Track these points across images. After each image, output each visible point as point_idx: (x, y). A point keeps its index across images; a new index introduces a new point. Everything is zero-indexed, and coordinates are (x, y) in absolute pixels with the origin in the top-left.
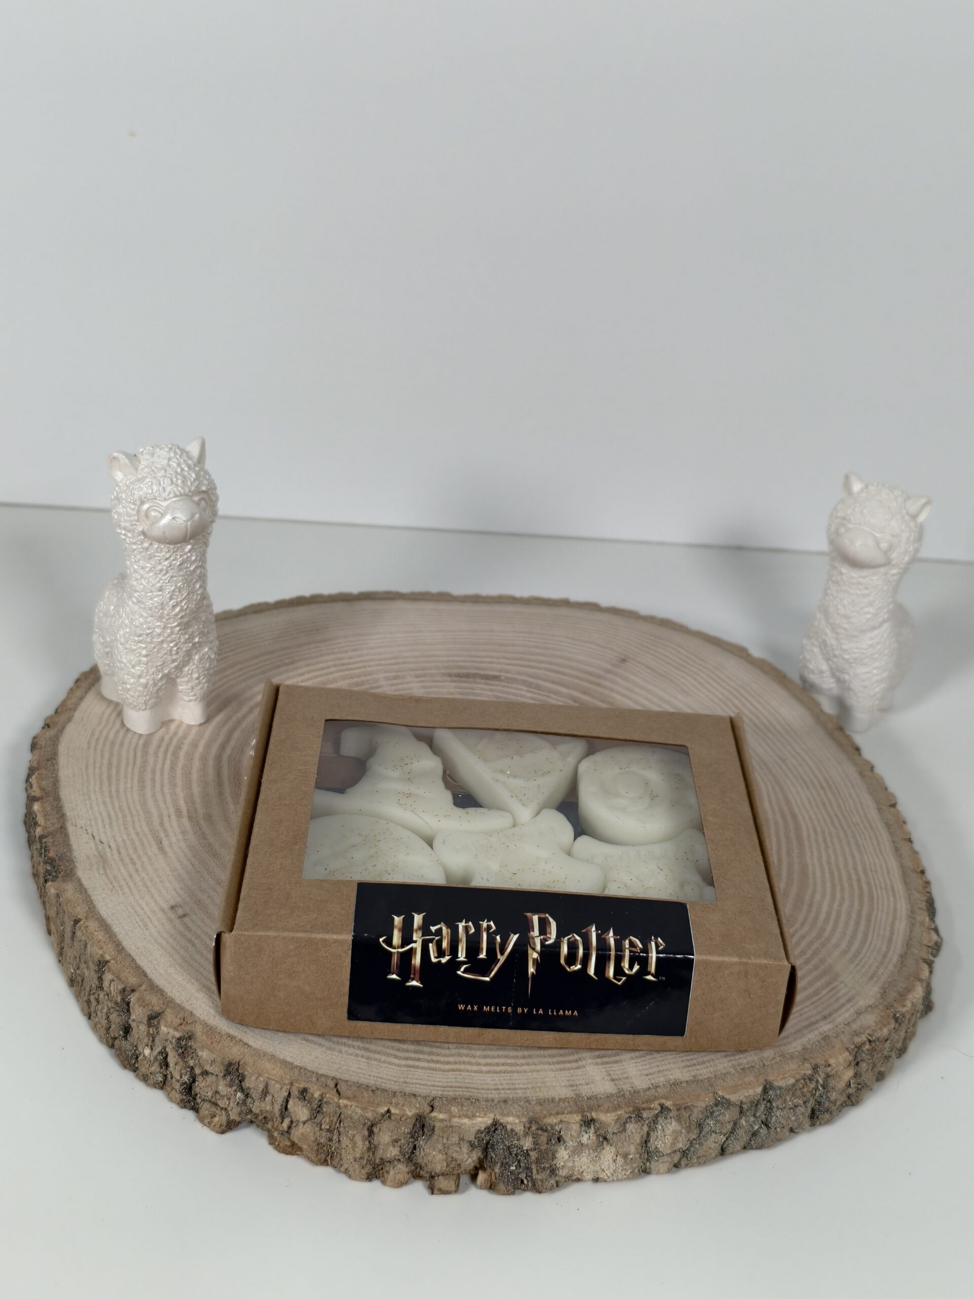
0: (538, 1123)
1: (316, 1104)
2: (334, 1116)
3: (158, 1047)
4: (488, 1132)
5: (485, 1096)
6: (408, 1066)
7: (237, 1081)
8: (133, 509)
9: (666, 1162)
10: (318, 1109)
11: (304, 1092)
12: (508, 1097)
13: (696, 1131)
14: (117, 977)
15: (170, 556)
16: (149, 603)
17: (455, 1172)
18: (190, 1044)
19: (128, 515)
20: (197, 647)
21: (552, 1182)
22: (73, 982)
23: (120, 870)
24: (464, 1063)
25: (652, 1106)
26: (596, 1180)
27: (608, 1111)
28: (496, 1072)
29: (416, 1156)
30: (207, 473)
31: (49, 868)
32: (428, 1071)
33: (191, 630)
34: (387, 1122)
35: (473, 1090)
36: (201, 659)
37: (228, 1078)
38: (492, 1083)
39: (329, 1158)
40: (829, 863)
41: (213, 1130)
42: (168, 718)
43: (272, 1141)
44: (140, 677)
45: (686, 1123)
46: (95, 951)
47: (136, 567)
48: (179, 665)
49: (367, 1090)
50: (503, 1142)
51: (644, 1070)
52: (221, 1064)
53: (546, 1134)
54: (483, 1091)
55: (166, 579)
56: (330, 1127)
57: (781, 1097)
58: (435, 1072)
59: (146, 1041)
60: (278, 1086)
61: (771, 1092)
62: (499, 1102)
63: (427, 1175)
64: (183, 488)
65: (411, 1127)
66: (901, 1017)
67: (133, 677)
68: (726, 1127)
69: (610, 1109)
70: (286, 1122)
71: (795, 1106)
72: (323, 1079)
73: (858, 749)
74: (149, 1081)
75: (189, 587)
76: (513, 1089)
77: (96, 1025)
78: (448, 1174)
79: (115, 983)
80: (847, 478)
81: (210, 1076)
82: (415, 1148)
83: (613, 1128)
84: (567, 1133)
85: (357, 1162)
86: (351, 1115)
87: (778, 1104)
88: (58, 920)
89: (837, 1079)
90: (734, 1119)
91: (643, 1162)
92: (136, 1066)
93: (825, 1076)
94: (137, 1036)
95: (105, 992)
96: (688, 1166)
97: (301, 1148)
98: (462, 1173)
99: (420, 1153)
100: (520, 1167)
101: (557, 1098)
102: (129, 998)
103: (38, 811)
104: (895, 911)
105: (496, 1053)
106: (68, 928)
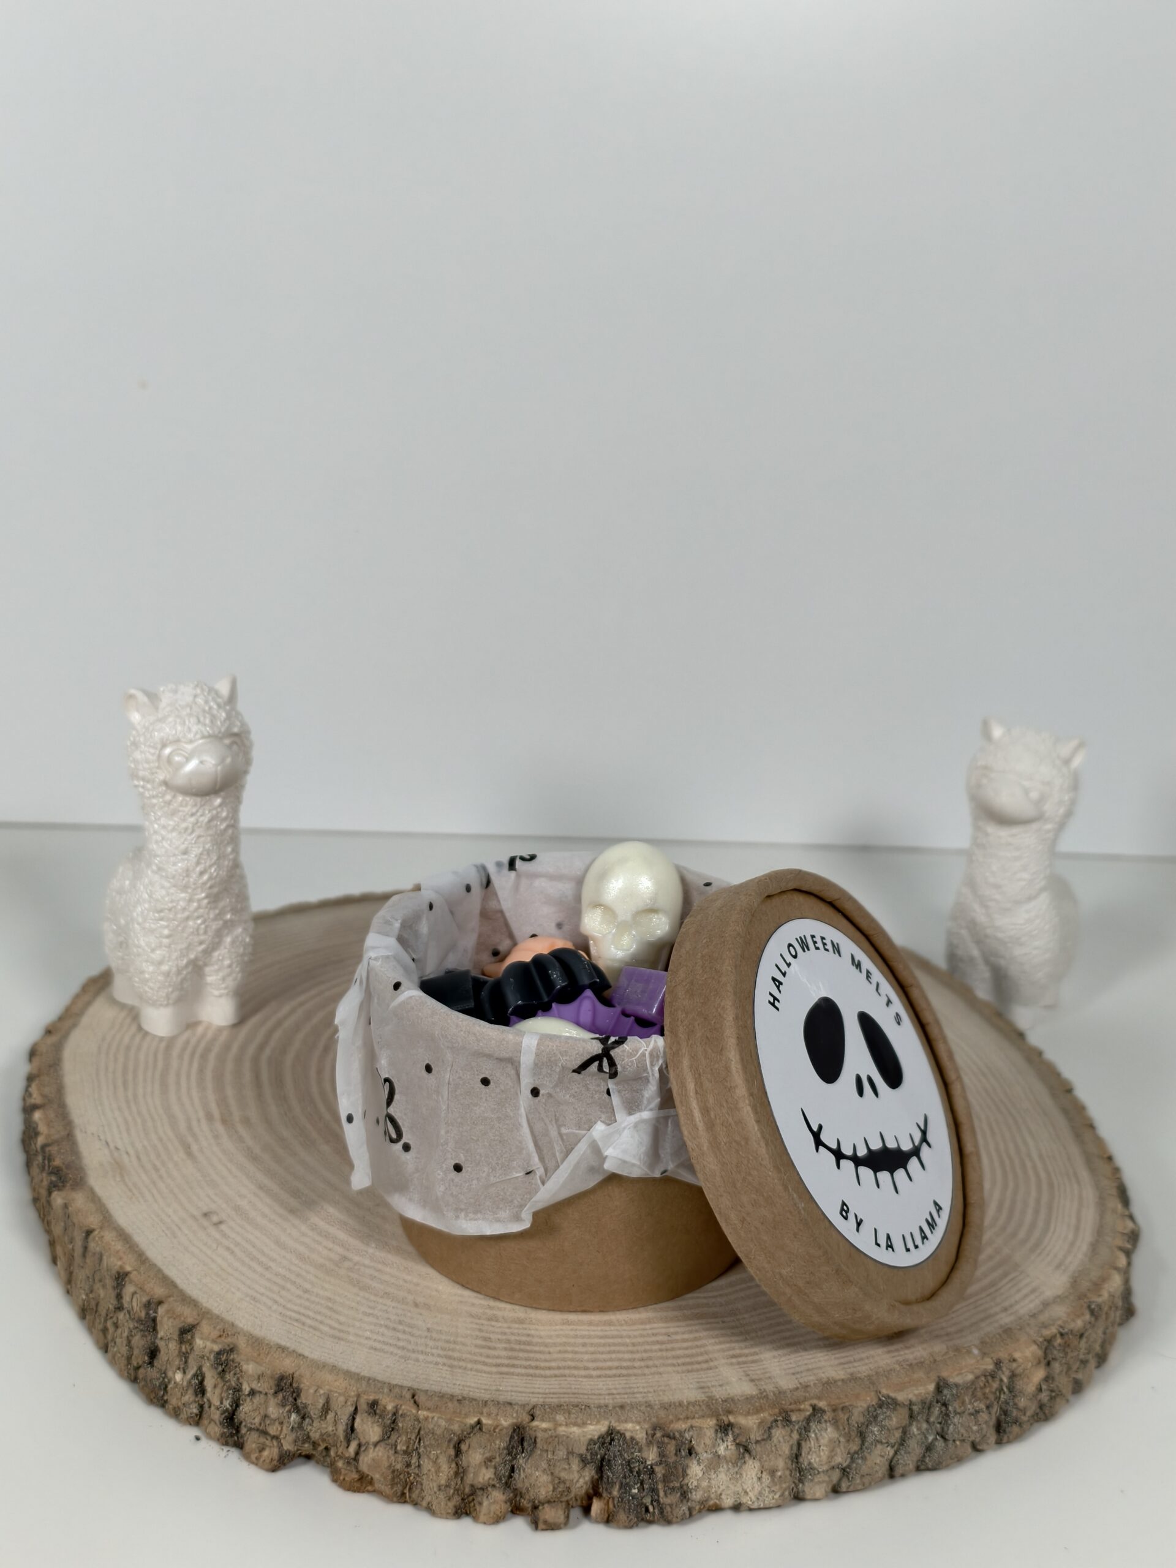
0: (664, 1430)
1: (389, 1419)
2: (411, 1432)
3: (193, 1368)
4: (603, 1444)
5: (596, 1402)
6: (501, 1373)
7: (291, 1399)
8: (153, 754)
9: (823, 1482)
10: (392, 1426)
11: (373, 1405)
12: (626, 1402)
13: (858, 1441)
14: (141, 1288)
15: (197, 811)
16: (171, 869)
17: (564, 1499)
18: (232, 1357)
19: (147, 761)
20: (228, 925)
21: (684, 1508)
22: (86, 1312)
23: (140, 1177)
24: (569, 1368)
25: (802, 1407)
26: (737, 1508)
27: (748, 1414)
28: (610, 1377)
29: (515, 1479)
30: (238, 714)
31: (54, 1178)
32: (525, 1378)
33: (221, 904)
34: (478, 1435)
35: (581, 1396)
36: (233, 942)
37: (280, 1395)
38: (604, 1388)
39: (406, 1491)
41: (262, 1468)
43: (336, 1478)
44: (160, 963)
45: (844, 1429)
46: (113, 1263)
47: (156, 826)
48: (208, 948)
49: (451, 1400)
50: (621, 1455)
51: (789, 1368)
52: (272, 1378)
53: (673, 1442)
54: (594, 1397)
55: (192, 839)
56: (408, 1447)
57: (958, 1397)
58: (534, 1378)
59: (177, 1362)
60: (342, 1399)
61: (945, 1392)
62: (614, 1407)
63: (529, 1505)
65: (508, 1439)
66: (1096, 1310)
67: (152, 963)
68: (894, 1435)
69: (751, 1411)
70: (354, 1445)
71: (976, 1411)
72: (397, 1390)
74: (182, 1416)
76: (630, 1393)
77: (114, 1357)
78: (554, 1502)
79: (138, 1295)
81: (258, 1395)
82: (512, 1470)
83: (755, 1435)
84: (700, 1441)
85: (442, 1493)
86: (433, 1429)
87: (955, 1408)
88: (66, 1239)
89: (1025, 1380)
90: (903, 1425)
91: (794, 1482)
92: (165, 1398)
93: (1010, 1374)
94: (166, 1359)
95: (126, 1311)
96: (850, 1490)
97: (372, 1478)
98: (571, 1499)
99: (520, 1475)
100: (644, 1490)
101: (685, 1401)
102: (156, 1312)
103: (40, 1119)
104: (1081, 1197)
105: (608, 1356)
106: (79, 1243)
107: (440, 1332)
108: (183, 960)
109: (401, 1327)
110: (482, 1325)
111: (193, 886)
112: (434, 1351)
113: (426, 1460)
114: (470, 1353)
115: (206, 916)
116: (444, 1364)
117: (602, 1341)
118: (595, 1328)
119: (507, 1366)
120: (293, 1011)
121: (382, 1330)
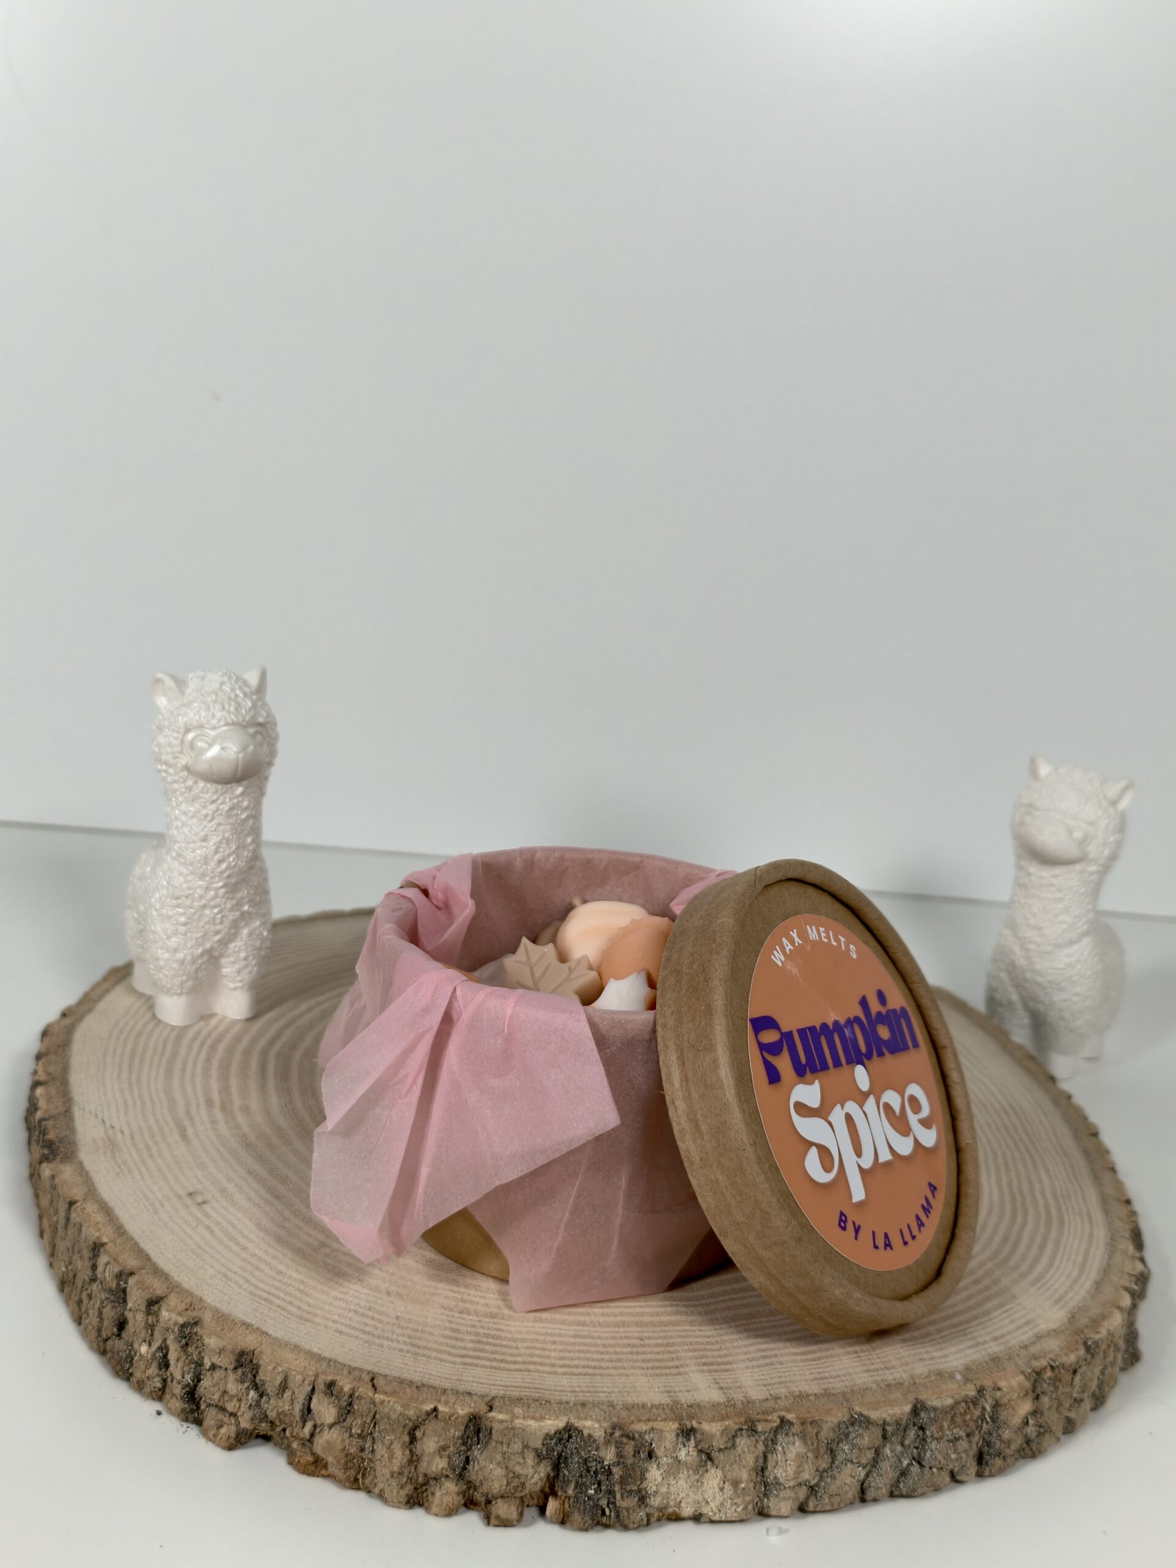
0: (624, 1430)
1: (345, 1400)
2: (367, 1416)
3: (158, 1340)
4: (560, 1440)
5: (558, 1398)
6: (465, 1364)
7: (250, 1376)
8: (176, 738)
9: (789, 1498)
10: (348, 1408)
11: (331, 1385)
12: (588, 1401)
13: (827, 1458)
14: (114, 1259)
16: (190, 856)
17: (518, 1495)
18: (195, 1330)
19: (171, 745)
20: (246, 917)
21: (641, 1514)
22: (65, 1284)
23: (131, 1155)
24: (535, 1363)
25: (769, 1418)
26: (697, 1518)
27: (713, 1420)
28: (575, 1374)
29: (469, 1471)
30: (265, 705)
31: (46, 1151)
32: (489, 1370)
33: (239, 895)
34: (433, 1422)
35: (543, 1391)
36: (250, 935)
37: (240, 1371)
38: (568, 1385)
39: (360, 1477)
40: (1010, 1186)
41: (218, 1445)
43: (292, 1460)
44: (176, 950)
45: (813, 1444)
46: (91, 1234)
48: (224, 938)
49: (410, 1386)
50: (578, 1452)
51: (761, 1380)
52: (232, 1352)
53: (633, 1443)
54: (556, 1393)
56: (362, 1431)
57: (936, 1421)
58: (497, 1371)
59: (143, 1334)
60: (299, 1378)
61: (923, 1414)
62: (575, 1405)
63: (483, 1499)
64: (236, 716)
65: (463, 1428)
66: (1093, 1346)
67: (168, 950)
68: (866, 1456)
69: (716, 1418)
70: (309, 1426)
71: (955, 1438)
72: (357, 1373)
73: (1052, 1079)
74: (145, 1390)
75: (239, 838)
76: (593, 1392)
77: (86, 1329)
78: (508, 1497)
79: (111, 1266)
80: (1033, 762)
81: (218, 1370)
83: (718, 1442)
84: (660, 1445)
85: (394, 1480)
86: (388, 1413)
87: (932, 1432)
88: (52, 1211)
89: (1010, 1410)
90: (876, 1445)
91: (758, 1496)
92: (131, 1371)
93: (994, 1403)
94: (133, 1330)
95: (98, 1282)
96: (817, 1510)
97: (327, 1463)
98: (526, 1495)
99: (474, 1466)
100: (601, 1491)
101: (649, 1404)
102: (126, 1282)
103: (41, 1095)
104: (1091, 1236)
105: (577, 1355)
106: (62, 1214)
107: (409, 1321)
108: (198, 949)
109: (370, 1314)
110: (453, 1316)
111: (211, 875)
112: (400, 1338)
113: (380, 1446)
114: (436, 1342)
115: (223, 906)
116: (408, 1352)
117: (573, 1340)
118: (567, 1327)
119: (472, 1357)
120: (310, 1010)
121: (351, 1315)
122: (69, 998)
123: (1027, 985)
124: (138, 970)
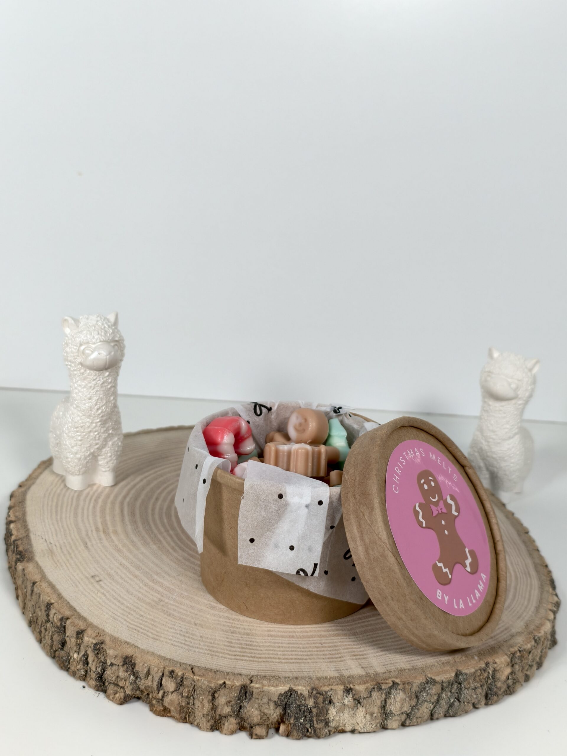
0: (317, 690)
1: (179, 680)
2: (190, 687)
3: (83, 651)
4: (286, 696)
5: (284, 675)
6: (236, 659)
7: (131, 668)
8: (75, 349)
9: (397, 720)
10: (181, 683)
11: (172, 672)
12: (299, 676)
13: (415, 700)
14: (58, 611)
16: (83, 407)
17: (266, 723)
18: (102, 646)
19: (72, 352)
20: (110, 436)
21: (326, 730)
22: (32, 623)
23: (61, 557)
24: (271, 658)
25: (388, 682)
26: (353, 731)
27: (360, 684)
28: (291, 663)
29: (241, 713)
30: (118, 331)
31: (18, 557)
32: (249, 662)
33: (107, 425)
34: (224, 689)
35: (276, 672)
36: (113, 445)
37: (125, 666)
38: (288, 668)
39: (187, 717)
41: (115, 703)
42: (92, 483)
43: (152, 709)
44: (76, 453)
45: (409, 694)
46: (45, 598)
47: (76, 385)
48: (100, 447)
49: (211, 672)
50: (295, 702)
51: (381, 662)
52: (121, 657)
53: (322, 697)
54: (283, 673)
55: (94, 392)
56: (188, 694)
57: (467, 680)
58: (253, 662)
59: (75, 648)
60: (156, 669)
61: (460, 677)
62: (293, 678)
63: (248, 726)
64: (105, 337)
65: (239, 692)
66: (538, 640)
67: (72, 454)
68: (434, 698)
69: (362, 683)
70: (161, 693)
71: (475, 688)
72: (184, 666)
75: (107, 398)
76: (301, 672)
77: (44, 645)
78: (261, 725)
79: (57, 615)
81: (114, 666)
82: (241, 708)
83: (363, 695)
84: (335, 697)
85: (204, 718)
86: (201, 685)
87: (465, 685)
88: (23, 587)
89: (501, 673)
90: (438, 693)
91: (382, 720)
92: (69, 666)
93: (493, 670)
94: (70, 647)
95: (50, 622)
96: (410, 725)
97: (170, 710)
98: (270, 723)
99: (244, 710)
100: (306, 720)
101: (328, 677)
102: (65, 623)
103: (13, 528)
104: (531, 585)
105: (291, 653)
106: (29, 589)
107: (207, 638)
108: (87, 453)
109: (187, 635)
110: (228, 635)
111: (94, 416)
112: (203, 647)
115: (99, 431)
116: (208, 654)
117: (288, 645)
118: (285, 639)
119: (239, 656)
120: (142, 480)
121: (178, 636)
122: (21, 477)
123: (488, 459)
124: (56, 463)
